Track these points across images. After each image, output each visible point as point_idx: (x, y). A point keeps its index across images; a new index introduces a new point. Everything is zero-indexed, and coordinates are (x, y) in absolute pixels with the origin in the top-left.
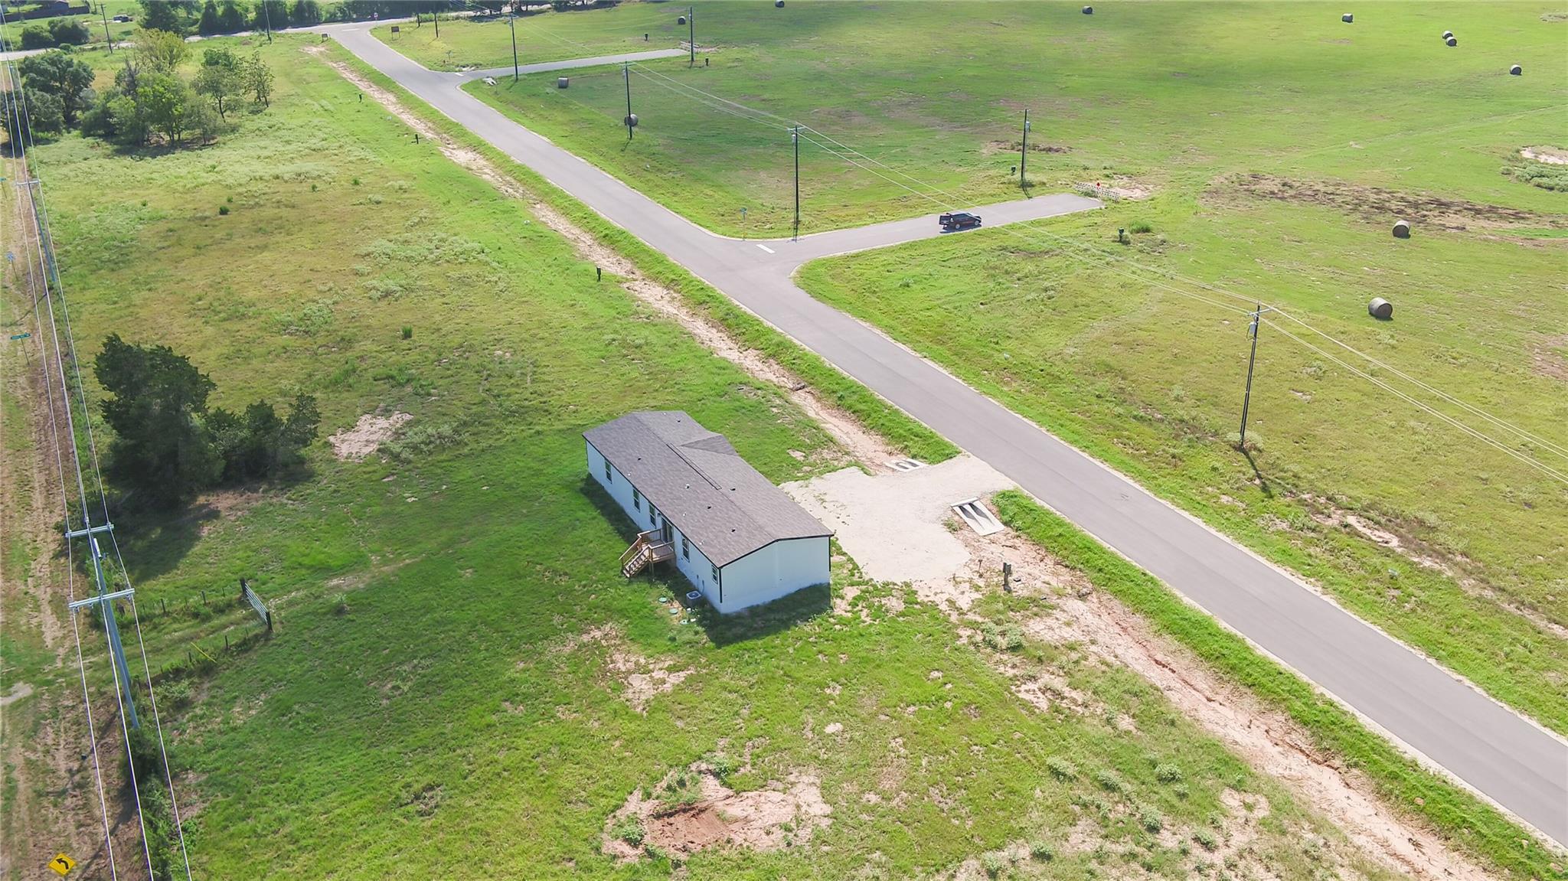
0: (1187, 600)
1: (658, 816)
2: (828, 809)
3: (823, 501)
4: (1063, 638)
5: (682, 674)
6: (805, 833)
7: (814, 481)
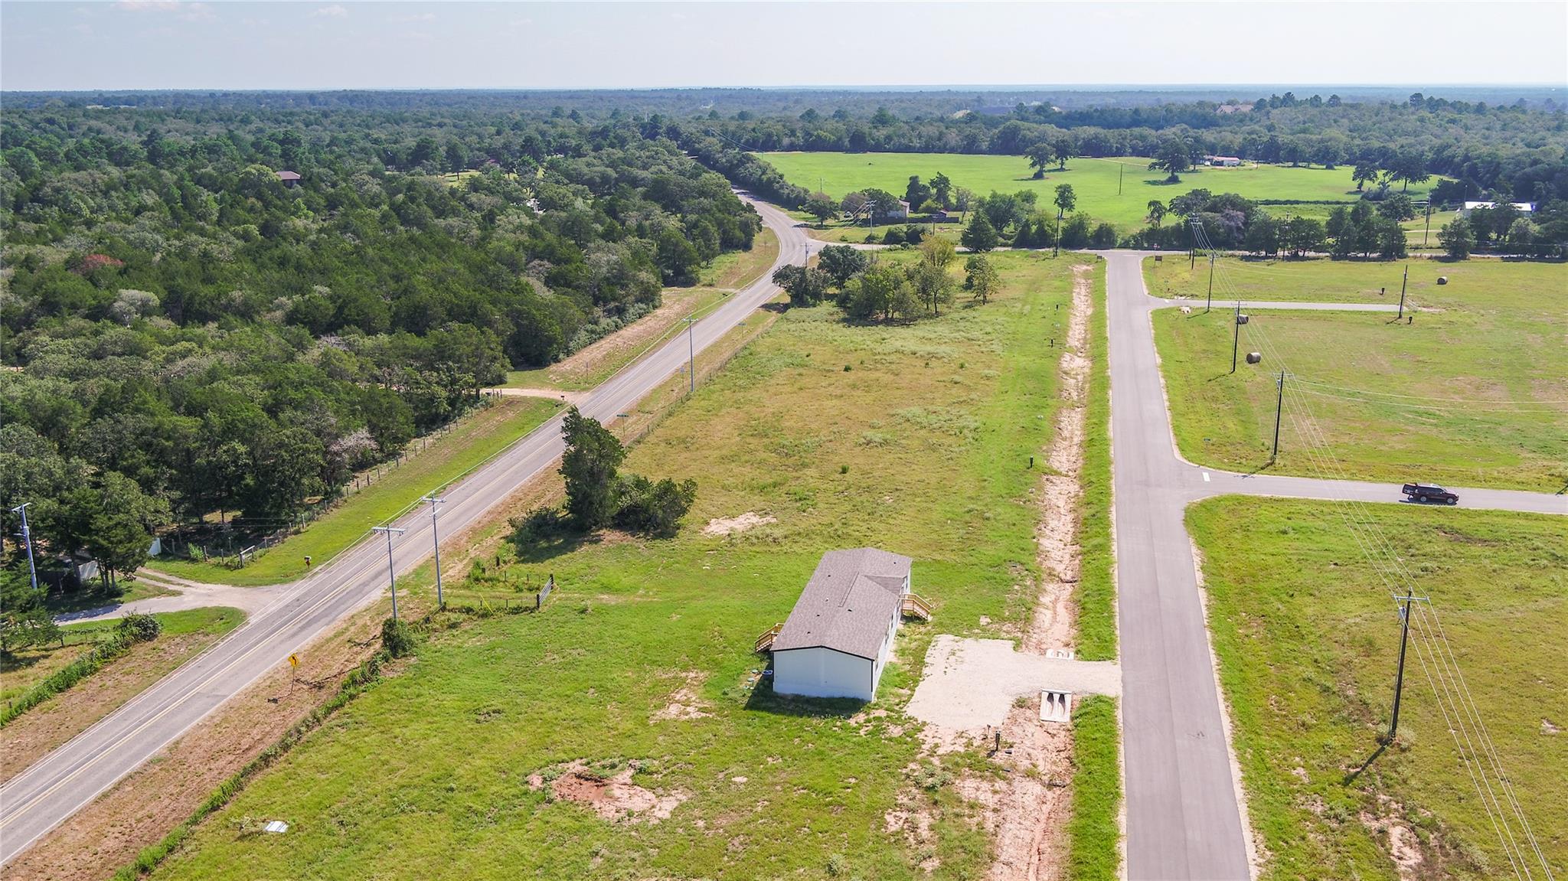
0: (1122, 818)
1: (579, 776)
2: (668, 816)
3: (954, 654)
4: (977, 798)
5: (704, 715)
6: (634, 821)
7: (968, 640)
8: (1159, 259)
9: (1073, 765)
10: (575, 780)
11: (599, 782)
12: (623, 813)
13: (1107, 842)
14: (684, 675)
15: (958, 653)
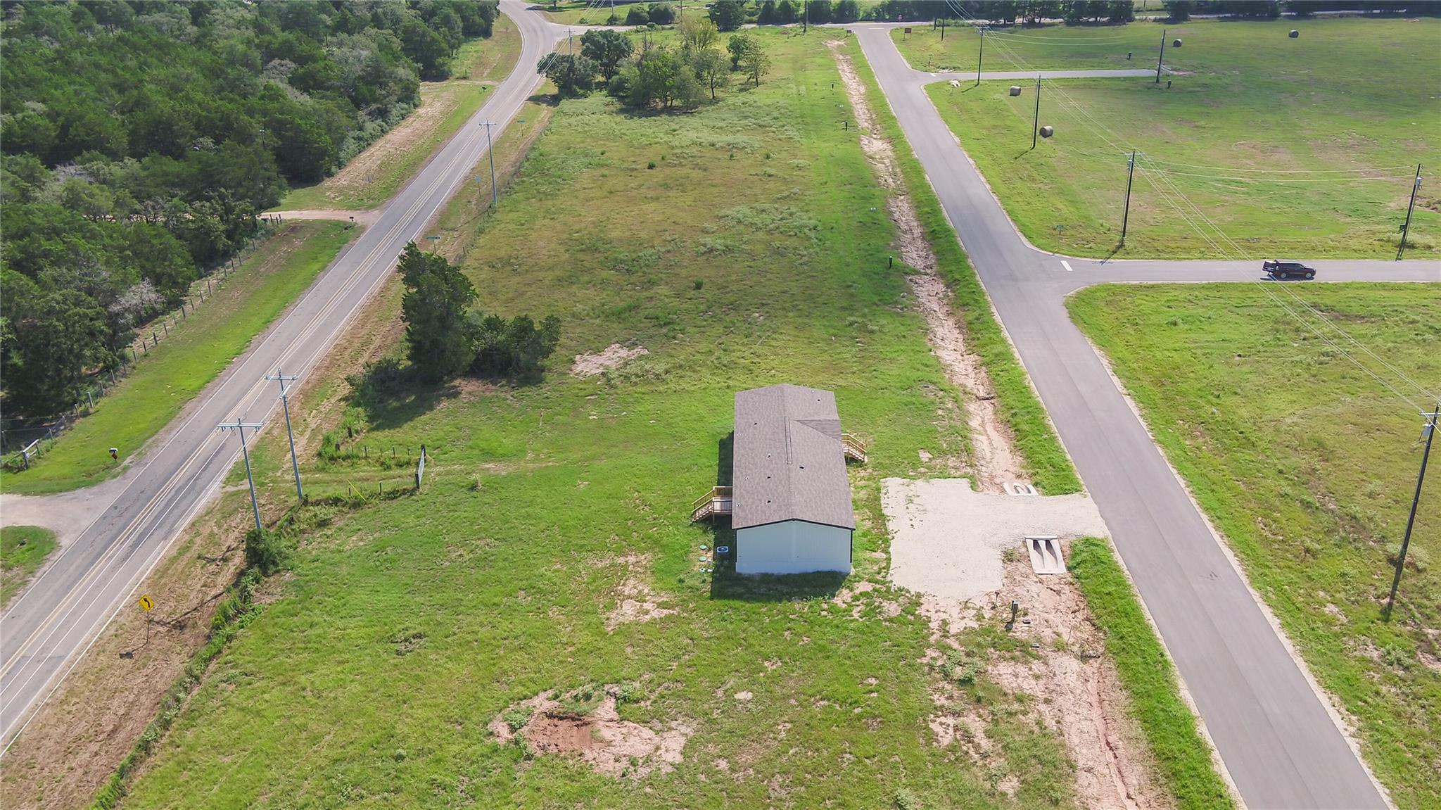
1: (550, 716)
2: (679, 759)
3: (911, 501)
4: (1021, 689)
5: (666, 612)
6: (643, 771)
7: (919, 482)
8: (908, 31)
9: (1098, 629)
10: (547, 721)
11: (579, 720)
12: (624, 763)
13: (1182, 725)
14: (621, 560)
15: (916, 500)
